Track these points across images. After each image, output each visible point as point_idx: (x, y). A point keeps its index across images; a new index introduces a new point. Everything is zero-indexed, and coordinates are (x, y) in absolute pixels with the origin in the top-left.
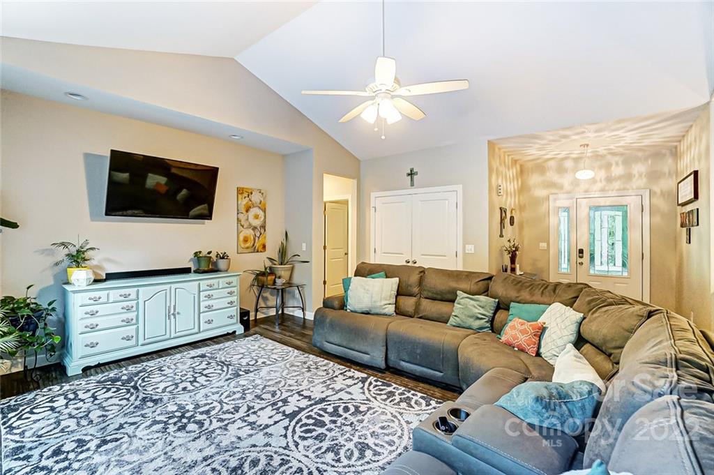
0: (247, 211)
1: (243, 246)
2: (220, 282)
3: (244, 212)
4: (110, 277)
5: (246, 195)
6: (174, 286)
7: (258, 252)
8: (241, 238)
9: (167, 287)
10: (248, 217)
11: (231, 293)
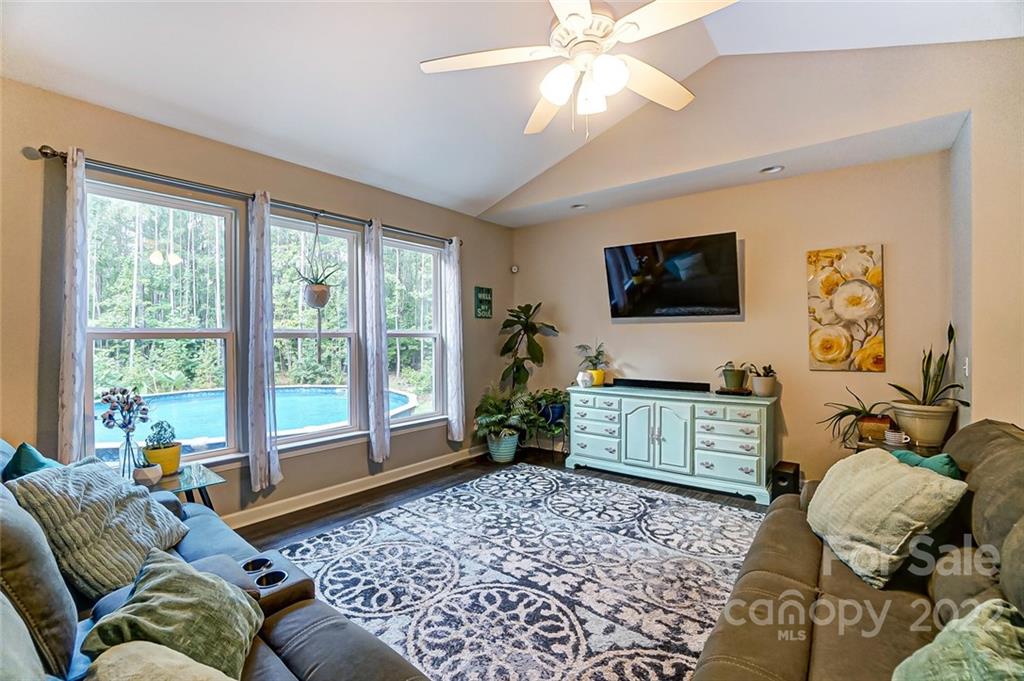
0: (830, 292)
1: (820, 356)
2: (728, 412)
3: (822, 295)
4: (618, 382)
5: (826, 262)
6: (659, 403)
7: (859, 369)
8: (817, 344)
9: (650, 403)
10: (831, 303)
11: (748, 433)
